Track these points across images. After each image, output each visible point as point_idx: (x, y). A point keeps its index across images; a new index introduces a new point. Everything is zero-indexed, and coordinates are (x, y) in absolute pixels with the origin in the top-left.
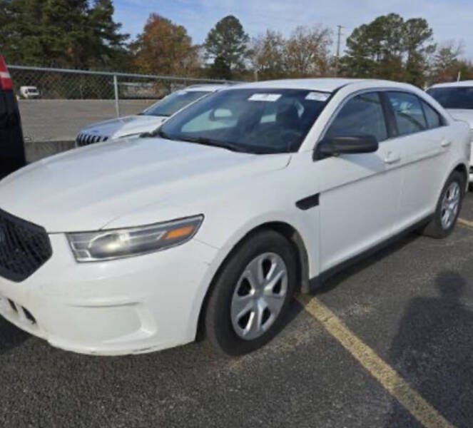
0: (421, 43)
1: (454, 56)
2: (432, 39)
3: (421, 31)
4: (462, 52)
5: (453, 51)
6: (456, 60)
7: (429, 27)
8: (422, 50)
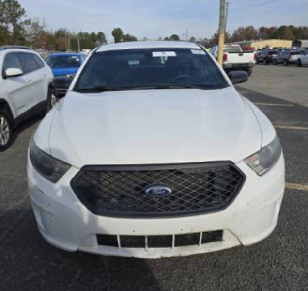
0: (20, 18)
1: (41, 28)
2: (26, 16)
3: (17, 10)
4: (46, 26)
5: (40, 25)
6: (43, 31)
7: (22, 7)
8: (21, 23)
